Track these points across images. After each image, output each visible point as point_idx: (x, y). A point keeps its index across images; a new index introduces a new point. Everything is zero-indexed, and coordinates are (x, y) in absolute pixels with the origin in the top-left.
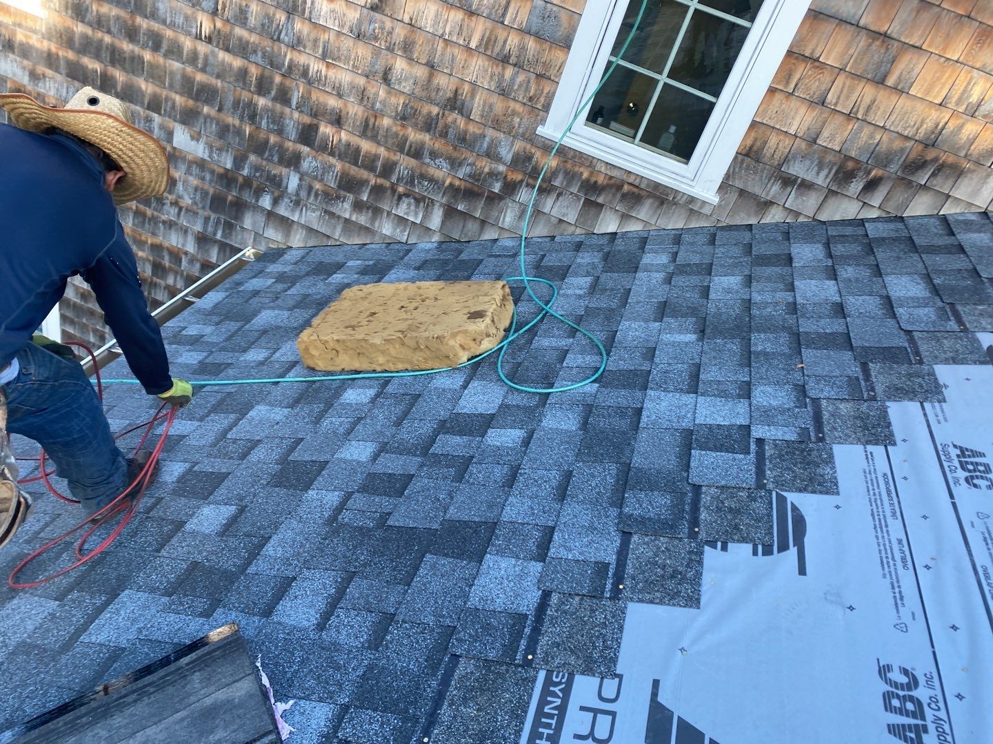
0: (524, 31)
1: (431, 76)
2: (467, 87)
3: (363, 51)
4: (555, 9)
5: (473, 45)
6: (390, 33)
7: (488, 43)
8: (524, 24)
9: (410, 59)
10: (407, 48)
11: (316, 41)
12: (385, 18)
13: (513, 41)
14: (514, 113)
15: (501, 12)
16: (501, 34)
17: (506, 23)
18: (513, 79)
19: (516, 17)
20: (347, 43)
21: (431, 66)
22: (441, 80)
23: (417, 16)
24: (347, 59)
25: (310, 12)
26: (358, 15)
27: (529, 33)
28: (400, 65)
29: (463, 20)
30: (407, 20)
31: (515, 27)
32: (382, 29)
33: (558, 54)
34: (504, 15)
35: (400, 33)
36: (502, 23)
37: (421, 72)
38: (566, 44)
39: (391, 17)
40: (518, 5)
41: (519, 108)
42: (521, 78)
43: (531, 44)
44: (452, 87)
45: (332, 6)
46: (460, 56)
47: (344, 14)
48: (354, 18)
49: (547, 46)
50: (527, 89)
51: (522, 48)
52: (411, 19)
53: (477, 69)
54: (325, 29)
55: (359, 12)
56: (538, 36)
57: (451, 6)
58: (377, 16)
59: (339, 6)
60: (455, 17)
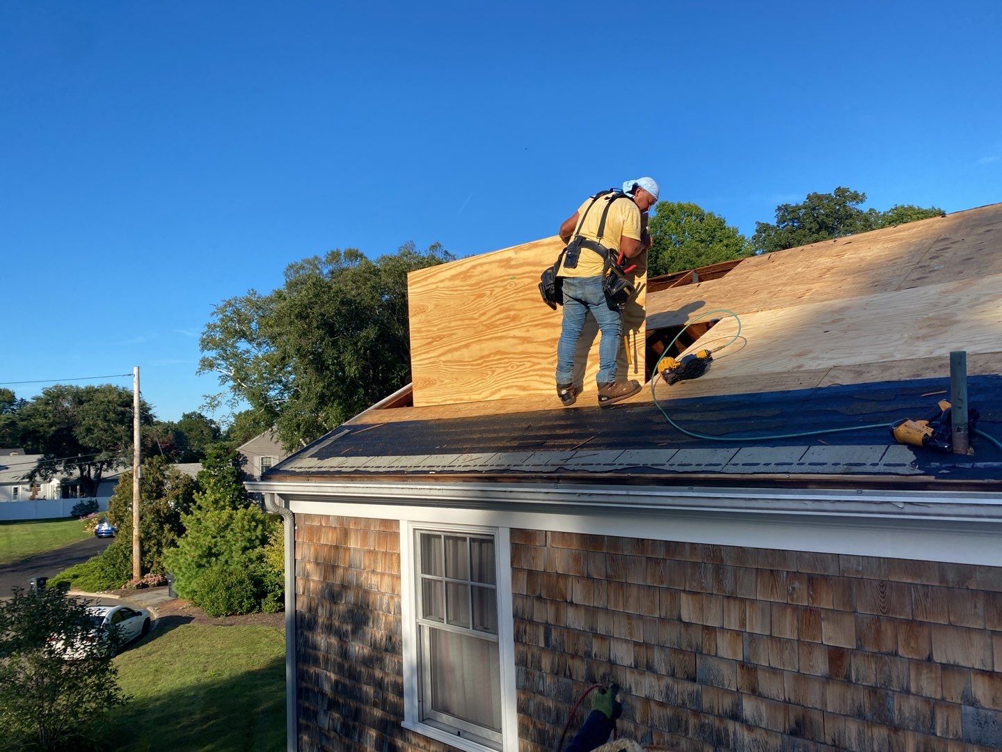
0: (964, 741)
4: (990, 713)
8: (960, 733)
12: (807, 742)
15: (928, 723)
16: (937, 746)
17: (938, 734)
19: (948, 727)
23: (839, 737)
25: (734, 743)
26: (779, 742)
27: (970, 741)
29: (889, 736)
30: (829, 740)
31: (951, 737)
34: (933, 726)
36: (934, 734)
39: (812, 740)
40: (945, 714)
45: (754, 736)
47: (767, 743)
48: (777, 745)
52: (834, 741)
55: (780, 738)
57: (872, 724)
58: (799, 740)
59: (759, 734)
60: (880, 733)
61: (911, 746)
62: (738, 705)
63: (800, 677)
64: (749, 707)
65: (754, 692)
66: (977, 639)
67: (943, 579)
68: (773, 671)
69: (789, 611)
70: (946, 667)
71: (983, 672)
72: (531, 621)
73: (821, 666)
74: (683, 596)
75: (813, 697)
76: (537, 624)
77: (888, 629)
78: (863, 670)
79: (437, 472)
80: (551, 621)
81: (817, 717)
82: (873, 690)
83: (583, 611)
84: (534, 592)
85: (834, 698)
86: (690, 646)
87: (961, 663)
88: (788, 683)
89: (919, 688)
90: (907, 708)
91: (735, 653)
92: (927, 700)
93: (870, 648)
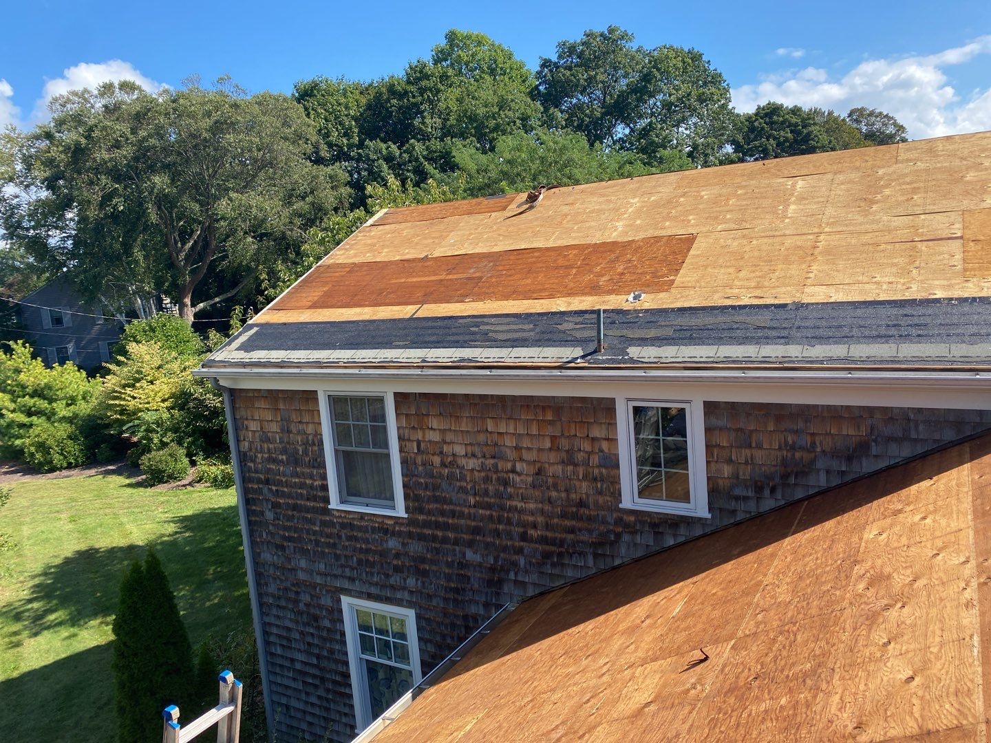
0: (600, 466)
1: (568, 495)
2: (584, 496)
3: (537, 493)
4: (607, 455)
5: (581, 477)
6: (547, 482)
7: (585, 477)
8: (598, 464)
9: (558, 491)
10: (555, 486)
11: (518, 494)
13: (596, 471)
14: (608, 501)
15: (587, 462)
16: (591, 470)
17: (591, 465)
18: (601, 487)
19: (594, 462)
20: (530, 491)
21: (566, 490)
22: (573, 496)
23: (555, 473)
24: (532, 498)
26: (531, 479)
28: (554, 494)
29: (573, 469)
30: (551, 475)
31: (595, 466)
32: (543, 481)
33: (616, 472)
34: (589, 462)
35: (550, 480)
36: (589, 465)
37: (563, 495)
38: (617, 466)
40: (593, 457)
41: (609, 499)
42: (605, 486)
43: (604, 471)
44: (578, 497)
45: (521, 478)
46: (577, 483)
47: (526, 480)
49: (610, 470)
50: (609, 490)
51: (601, 473)
52: (553, 475)
53: (584, 487)
54: (520, 488)
56: (606, 467)
57: (567, 465)
58: (540, 477)
59: (523, 477)
60: (570, 468)
61: (581, 471)
62: (514, 466)
63: (540, 450)
64: (519, 467)
65: (521, 460)
66: (603, 426)
67: (592, 403)
68: (528, 449)
69: (535, 422)
70: (592, 438)
71: (605, 439)
72: (409, 440)
73: (548, 444)
74: (488, 420)
75: (544, 457)
76: (413, 441)
77: (573, 426)
78: (564, 443)
80: (420, 438)
81: (547, 466)
82: (567, 452)
83: (438, 432)
84: (410, 424)
85: (553, 457)
86: (492, 441)
87: (598, 436)
88: (535, 453)
89: (584, 448)
90: (580, 457)
91: (512, 443)
92: (587, 452)
93: (566, 434)
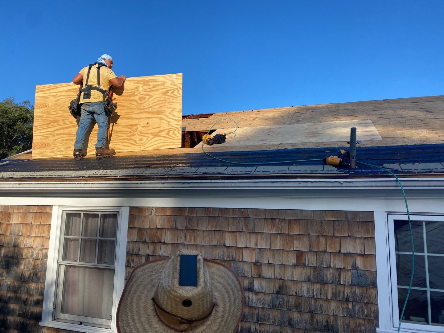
0: (352, 285)
1: (312, 317)
2: (332, 318)
3: (276, 314)
4: (362, 272)
5: (329, 297)
6: (288, 302)
7: (335, 295)
8: (350, 282)
9: (300, 312)
10: (297, 307)
11: (252, 315)
12: (283, 296)
13: (348, 291)
14: (360, 325)
15: (337, 279)
16: (341, 289)
17: (342, 283)
18: (354, 308)
19: (345, 280)
20: (268, 312)
21: (311, 312)
22: (318, 318)
23: (299, 291)
24: (269, 320)
25: (248, 302)
26: (270, 298)
27: (354, 285)
28: (296, 316)
29: (321, 287)
30: (294, 294)
31: (346, 284)
32: (283, 301)
33: (372, 291)
34: (340, 280)
35: (292, 301)
36: (340, 284)
37: (307, 316)
38: (374, 285)
39: (286, 295)
40: (344, 274)
41: (362, 322)
42: (357, 307)
43: (357, 290)
44: (324, 320)
45: (258, 297)
46: (324, 304)
47: (264, 299)
48: (269, 300)
49: (365, 289)
50: (363, 312)
51: (354, 293)
52: (296, 293)
53: (334, 308)
54: (256, 308)
55: (271, 297)
56: (359, 286)
57: (314, 283)
58: (280, 296)
59: (261, 296)
60: (317, 287)
61: (329, 290)
62: (252, 284)
63: (283, 266)
64: (257, 284)
65: (260, 276)
66: (358, 241)
68: (270, 264)
69: (279, 237)
70: (345, 254)
71: (360, 255)
72: (138, 255)
73: (292, 260)
74: (227, 234)
75: (288, 275)
76: (142, 256)
77: (322, 240)
78: (311, 260)
79: (86, 177)
80: (150, 253)
81: (289, 284)
82: (315, 268)
83: (170, 246)
84: (141, 239)
85: (298, 274)
86: (229, 257)
87: (352, 252)
88: (277, 269)
89: (335, 264)
90: (329, 274)
91: (252, 259)
92: (337, 269)
93: (315, 250)
